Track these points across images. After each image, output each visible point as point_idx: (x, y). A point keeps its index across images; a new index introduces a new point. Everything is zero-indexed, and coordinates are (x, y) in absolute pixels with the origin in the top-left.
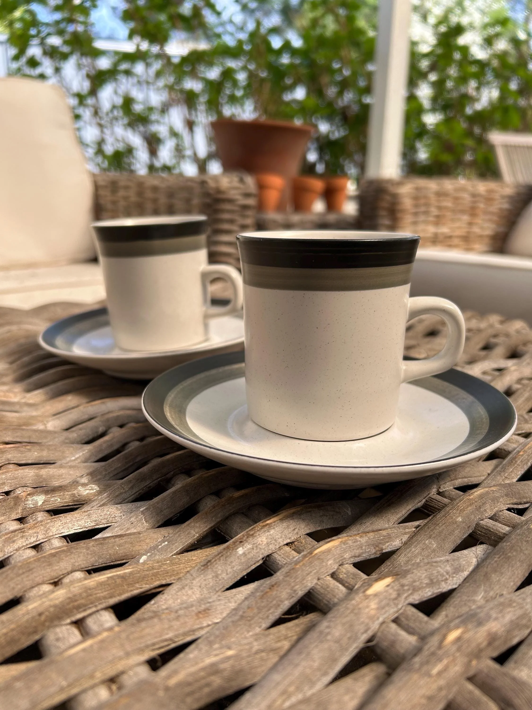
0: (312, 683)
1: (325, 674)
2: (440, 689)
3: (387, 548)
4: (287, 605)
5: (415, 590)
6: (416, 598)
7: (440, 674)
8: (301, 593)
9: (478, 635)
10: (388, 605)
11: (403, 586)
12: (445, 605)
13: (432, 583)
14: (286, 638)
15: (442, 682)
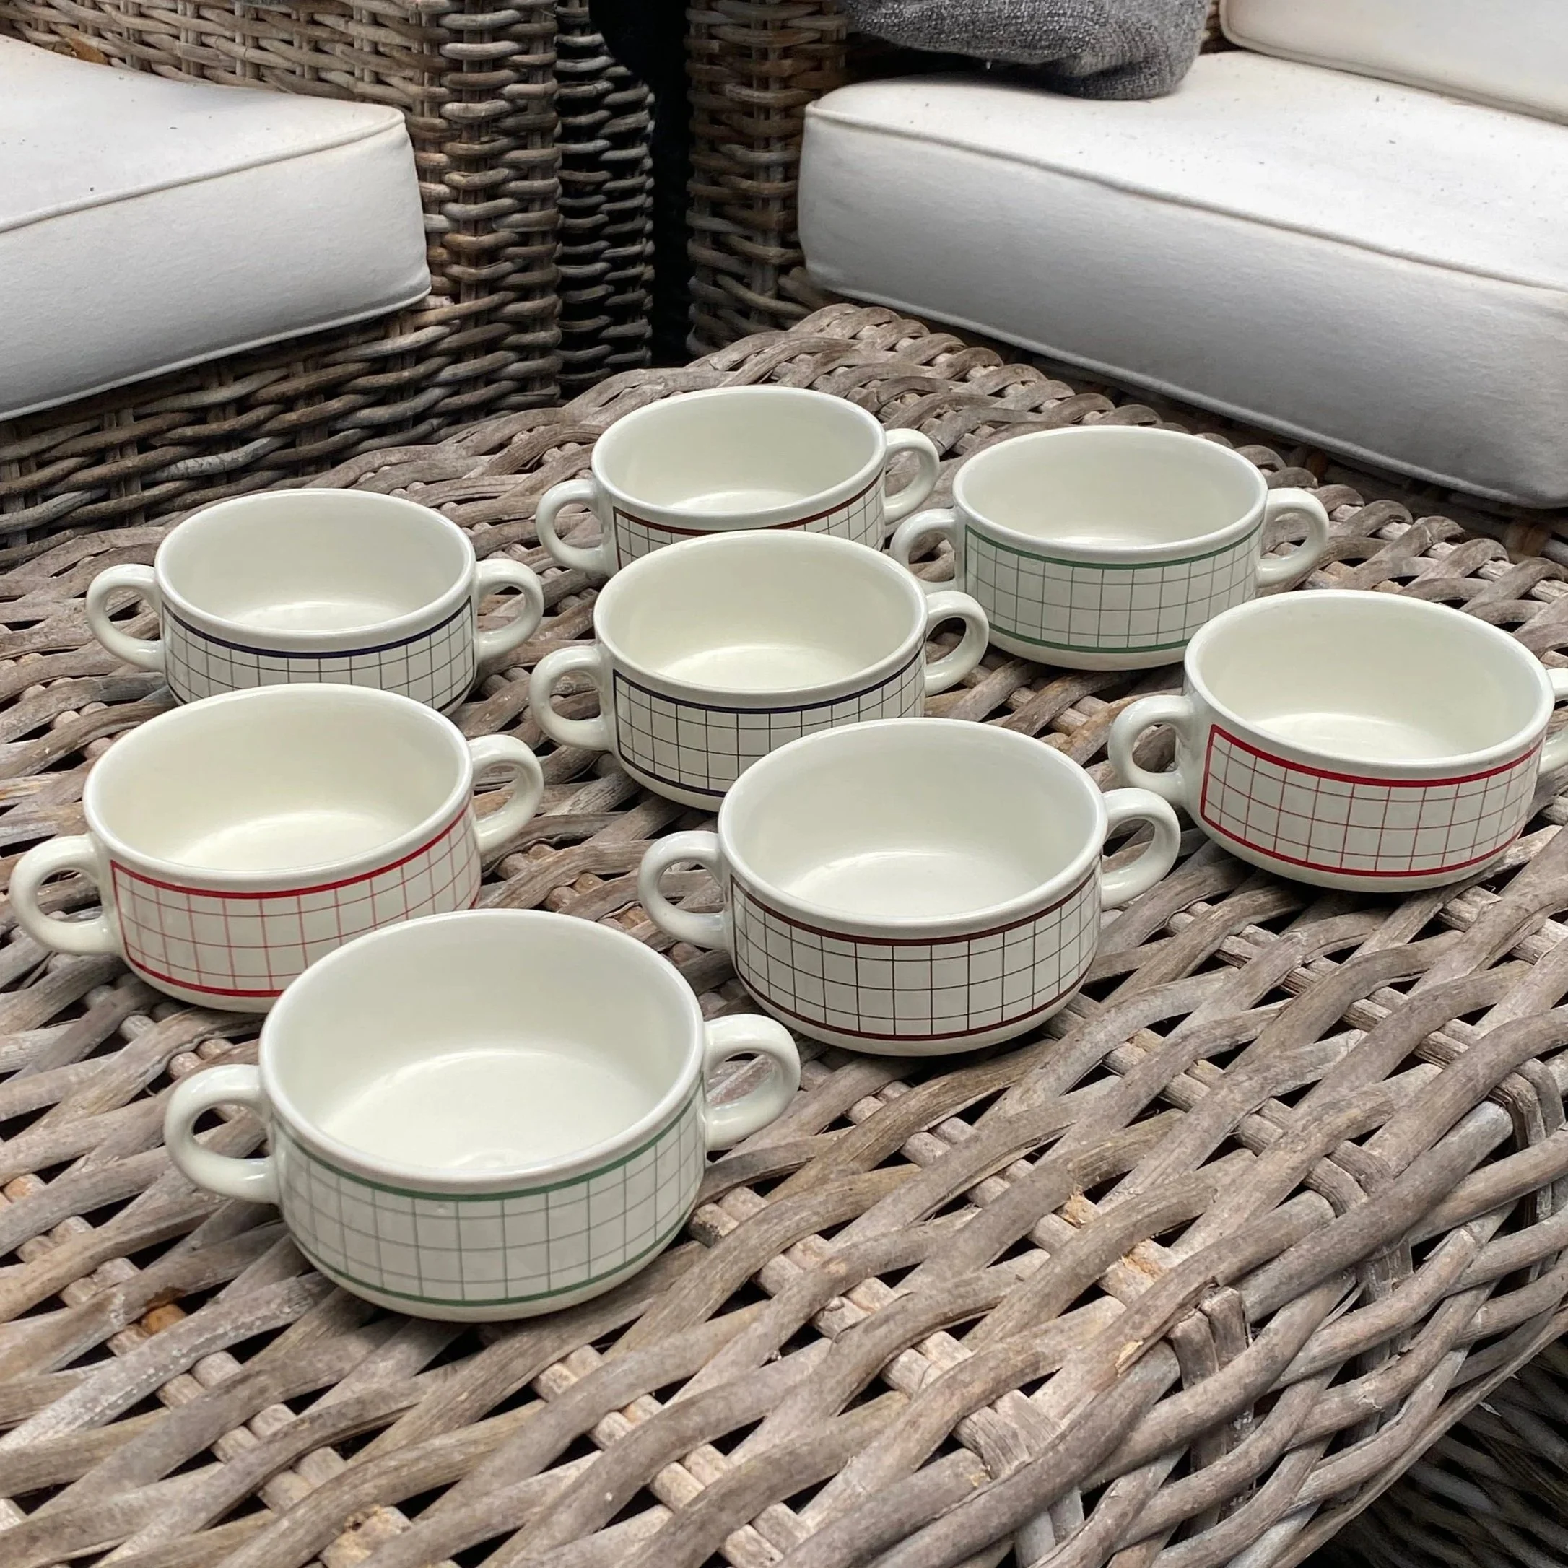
0: (1187, 1167)
1: (1198, 1158)
2: (1303, 1162)
3: (1243, 1039)
4: (1144, 1102)
5: (1278, 1083)
6: (1281, 1090)
7: (1302, 1150)
8: (1157, 1091)
9: (1339, 1120)
10: (1253, 1098)
11: (1265, 1078)
12: (1308, 1096)
13: (1294, 1077)
14: (1152, 1132)
15: (1304, 1157)
